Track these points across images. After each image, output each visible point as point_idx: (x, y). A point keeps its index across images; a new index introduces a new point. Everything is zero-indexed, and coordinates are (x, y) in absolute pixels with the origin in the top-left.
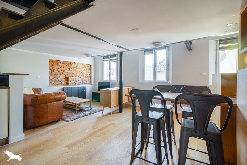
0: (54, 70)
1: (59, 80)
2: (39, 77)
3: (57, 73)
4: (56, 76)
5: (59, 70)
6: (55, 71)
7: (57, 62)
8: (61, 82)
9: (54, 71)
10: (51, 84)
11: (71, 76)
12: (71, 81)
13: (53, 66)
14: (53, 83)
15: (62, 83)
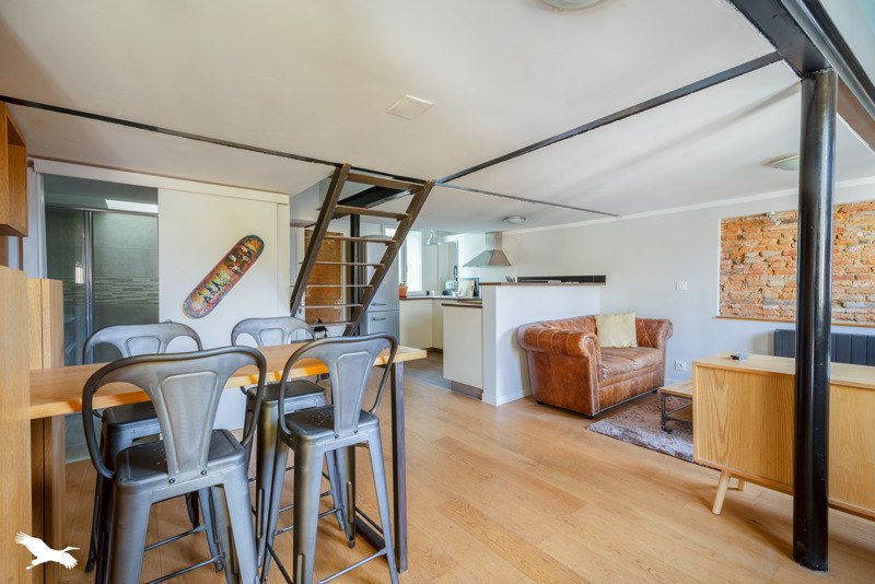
0: (743, 256)
1: (768, 293)
2: (684, 286)
3: (755, 266)
4: (750, 279)
5: (766, 254)
6: (746, 261)
7: (762, 222)
8: (777, 304)
9: (742, 262)
10: (729, 311)
11: (845, 278)
12: (842, 305)
13: (741, 243)
14: (738, 306)
15: (781, 311)
